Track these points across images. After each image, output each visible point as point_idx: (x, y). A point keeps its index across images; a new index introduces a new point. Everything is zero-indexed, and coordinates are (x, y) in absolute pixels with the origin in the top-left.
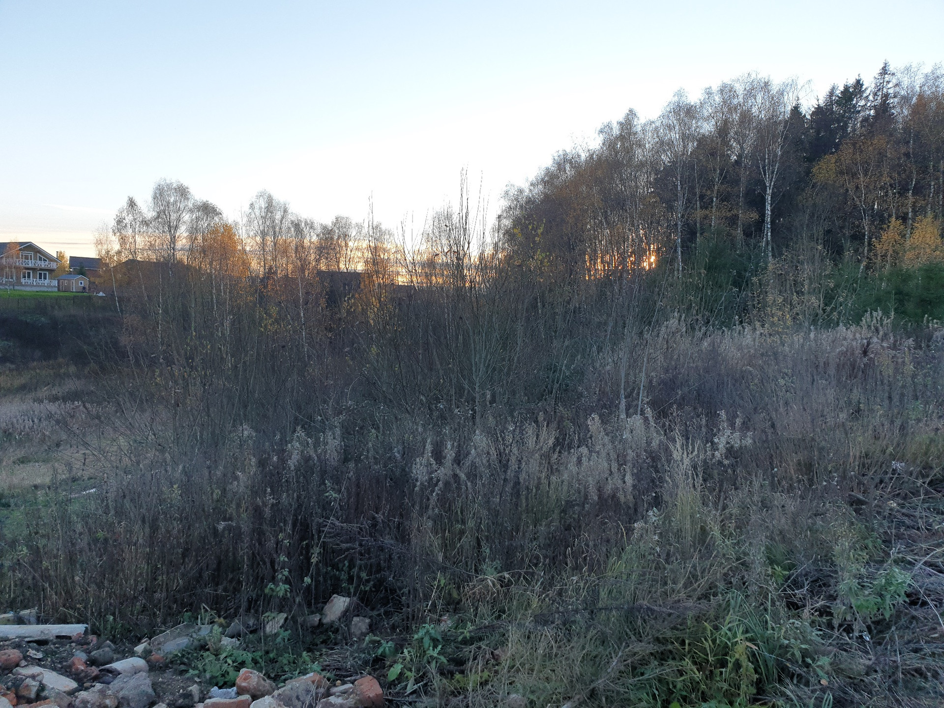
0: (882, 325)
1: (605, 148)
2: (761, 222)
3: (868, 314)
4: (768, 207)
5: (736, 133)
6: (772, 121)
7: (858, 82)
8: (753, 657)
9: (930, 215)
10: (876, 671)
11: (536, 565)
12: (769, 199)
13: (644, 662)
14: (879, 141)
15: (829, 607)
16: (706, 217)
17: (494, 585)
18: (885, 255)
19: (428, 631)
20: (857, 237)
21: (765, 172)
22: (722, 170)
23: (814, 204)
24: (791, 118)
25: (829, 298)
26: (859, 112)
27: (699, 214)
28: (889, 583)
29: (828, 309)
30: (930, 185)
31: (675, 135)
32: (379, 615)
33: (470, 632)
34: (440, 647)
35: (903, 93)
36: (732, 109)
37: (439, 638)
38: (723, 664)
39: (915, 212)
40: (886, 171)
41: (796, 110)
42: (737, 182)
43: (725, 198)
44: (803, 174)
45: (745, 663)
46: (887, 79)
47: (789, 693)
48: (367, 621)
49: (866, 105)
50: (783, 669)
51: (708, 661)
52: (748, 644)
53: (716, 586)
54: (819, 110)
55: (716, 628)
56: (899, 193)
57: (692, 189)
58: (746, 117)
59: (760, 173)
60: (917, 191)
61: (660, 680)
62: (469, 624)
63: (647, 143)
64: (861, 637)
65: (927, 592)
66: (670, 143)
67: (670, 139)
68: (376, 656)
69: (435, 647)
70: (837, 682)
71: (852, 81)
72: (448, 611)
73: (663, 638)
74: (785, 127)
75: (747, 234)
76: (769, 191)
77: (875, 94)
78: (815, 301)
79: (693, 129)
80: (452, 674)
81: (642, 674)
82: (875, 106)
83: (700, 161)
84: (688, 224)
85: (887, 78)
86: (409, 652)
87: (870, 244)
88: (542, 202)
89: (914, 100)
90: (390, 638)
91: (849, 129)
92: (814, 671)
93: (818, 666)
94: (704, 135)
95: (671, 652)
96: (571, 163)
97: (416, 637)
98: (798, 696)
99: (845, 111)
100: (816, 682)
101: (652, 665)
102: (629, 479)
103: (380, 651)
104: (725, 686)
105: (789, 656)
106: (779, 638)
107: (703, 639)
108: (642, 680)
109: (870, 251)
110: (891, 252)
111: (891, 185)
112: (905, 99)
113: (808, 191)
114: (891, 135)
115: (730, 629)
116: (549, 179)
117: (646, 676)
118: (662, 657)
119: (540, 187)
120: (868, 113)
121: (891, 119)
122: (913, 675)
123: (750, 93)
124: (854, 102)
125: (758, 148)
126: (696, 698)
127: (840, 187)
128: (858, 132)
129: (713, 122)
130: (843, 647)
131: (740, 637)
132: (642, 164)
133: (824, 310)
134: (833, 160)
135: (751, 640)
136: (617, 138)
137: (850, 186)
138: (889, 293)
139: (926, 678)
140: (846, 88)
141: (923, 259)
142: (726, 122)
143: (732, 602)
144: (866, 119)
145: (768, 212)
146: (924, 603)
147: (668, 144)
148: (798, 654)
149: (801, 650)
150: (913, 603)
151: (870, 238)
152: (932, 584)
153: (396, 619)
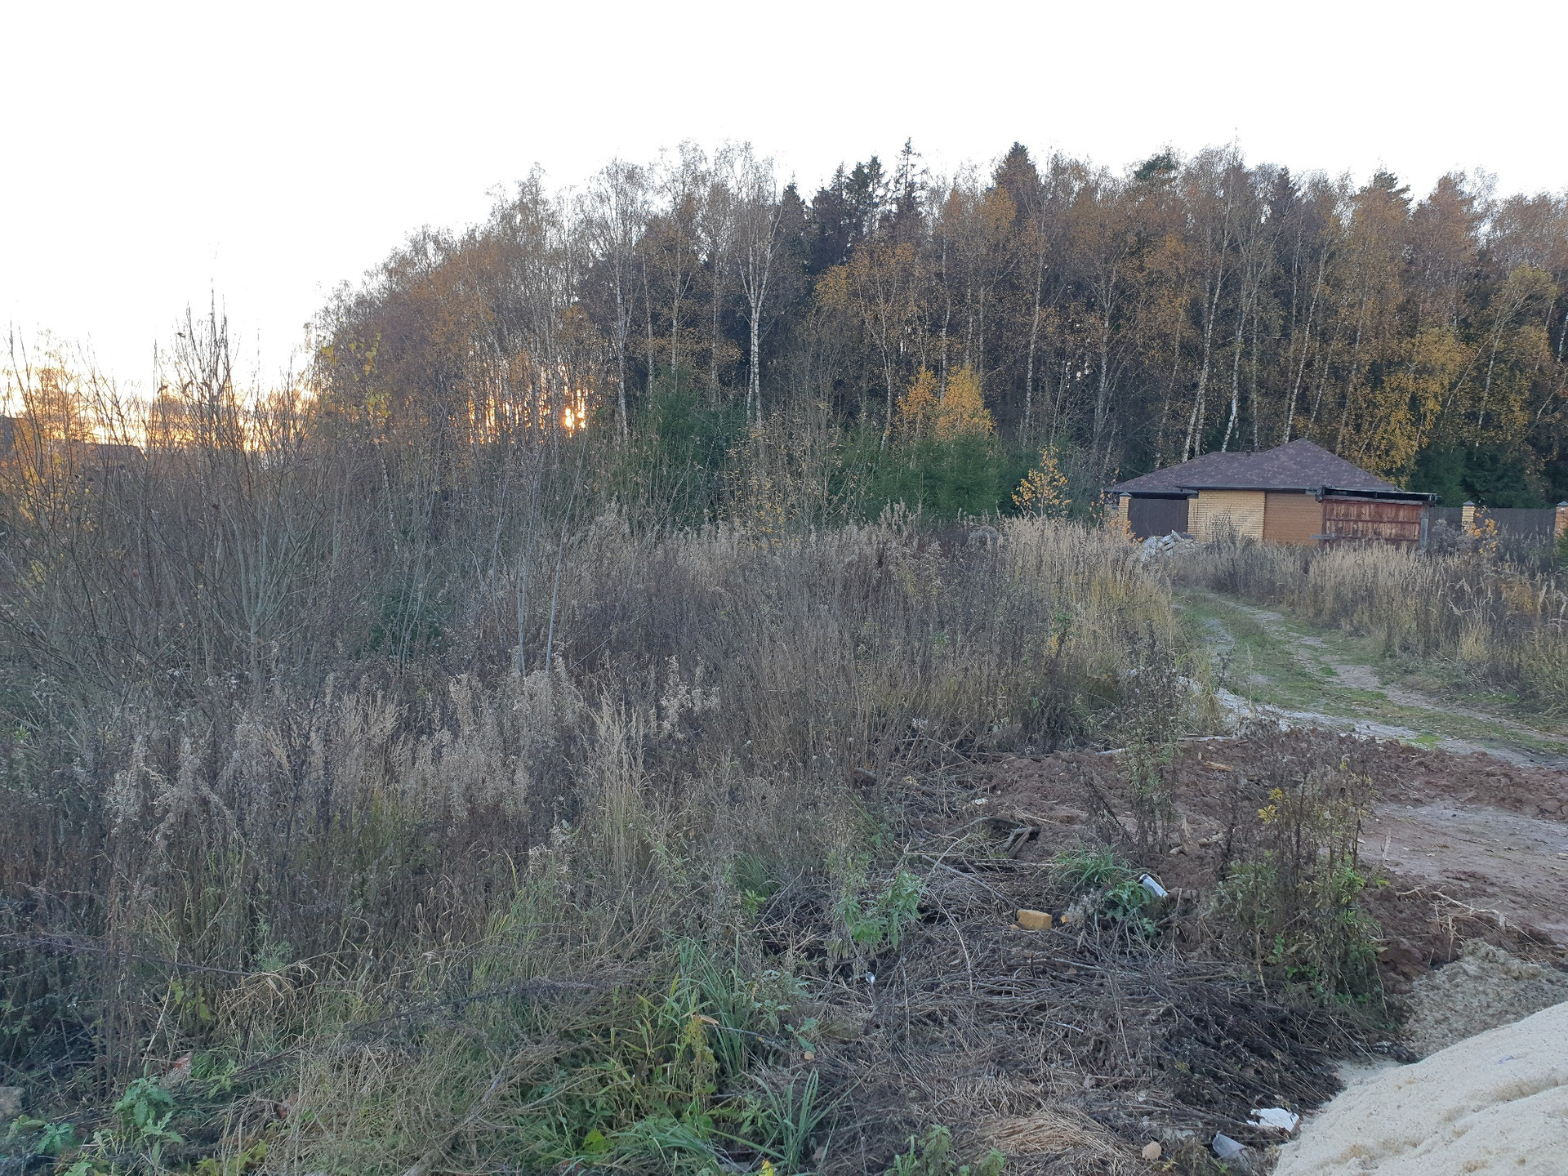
0: (905, 523)
1: (494, 223)
2: (745, 362)
3: (887, 508)
4: (755, 341)
5: (704, 218)
6: (758, 205)
7: (875, 160)
8: (712, 1037)
9: (968, 365)
10: (878, 1027)
11: (359, 941)
12: (756, 327)
13: (544, 1075)
14: (904, 250)
15: (822, 943)
16: (662, 350)
17: (280, 987)
18: (913, 422)
19: (144, 1091)
20: (878, 393)
21: (748, 283)
22: (685, 275)
23: (819, 340)
24: (784, 202)
25: (836, 482)
26: (876, 205)
27: (651, 343)
28: (897, 896)
29: (835, 499)
30: (968, 323)
31: (610, 212)
32: (45, 1077)
33: (232, 1078)
34: (169, 1115)
35: (932, 184)
36: (700, 179)
37: (169, 1099)
38: (668, 1056)
39: (949, 359)
40: (913, 295)
41: (791, 191)
42: (706, 297)
43: (691, 321)
44: (803, 292)
45: (700, 1047)
46: (910, 162)
47: (760, 1081)
48: (18, 1091)
49: (885, 193)
50: (756, 1049)
51: (646, 1055)
52: (703, 1018)
53: (661, 936)
54: (823, 197)
55: (659, 1001)
56: (930, 330)
57: (640, 301)
58: (719, 193)
59: (743, 286)
60: (953, 329)
61: (569, 1100)
62: (231, 1062)
63: (566, 220)
64: (863, 979)
65: (948, 902)
66: (604, 226)
67: (603, 217)
68: (35, 1157)
69: (159, 1117)
70: (826, 1053)
71: (866, 160)
72: (191, 1047)
73: (576, 1031)
74: (776, 217)
75: (724, 382)
76: (755, 316)
77: (897, 182)
78: (815, 487)
79: (639, 205)
80: (193, 1160)
81: (540, 1096)
82: (897, 199)
83: (651, 257)
84: (634, 359)
85: (912, 159)
86: (104, 1136)
87: (894, 405)
88: (385, 303)
89: (947, 196)
90: (64, 1117)
91: (865, 230)
92: (797, 1042)
93: (801, 1034)
94: (656, 217)
95: (588, 1051)
96: (436, 241)
97: (119, 1105)
98: (773, 1084)
99: (858, 201)
100: (799, 1057)
101: (557, 1078)
102: (522, 778)
103: (42, 1145)
104: (671, 1089)
105: (761, 1026)
106: (748, 1001)
107: (638, 1022)
108: (539, 1105)
109: (894, 413)
110: (920, 416)
111: (919, 318)
112: (936, 194)
113: (811, 320)
114: (919, 244)
115: (678, 1000)
116: (398, 268)
117: (546, 1097)
118: (574, 1061)
119: (383, 278)
120: (888, 208)
121: (918, 220)
122: (926, 1024)
123: (724, 157)
124: (870, 189)
125: (738, 246)
126: (626, 1116)
127: (854, 316)
128: (875, 236)
129: (670, 197)
130: (839, 1000)
131: (692, 1009)
132: (557, 255)
133: (830, 502)
134: (844, 275)
135: (711, 1011)
136: (514, 207)
137: (868, 316)
138: (917, 476)
139: (941, 1024)
140: (860, 168)
141: (961, 428)
142: (689, 198)
143: (683, 956)
144: (886, 217)
145: (755, 349)
146: (943, 918)
147: (599, 226)
148: (774, 1020)
149: (780, 1014)
150: (929, 920)
151: (895, 396)
152: (953, 889)
153: (80, 1077)
